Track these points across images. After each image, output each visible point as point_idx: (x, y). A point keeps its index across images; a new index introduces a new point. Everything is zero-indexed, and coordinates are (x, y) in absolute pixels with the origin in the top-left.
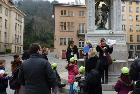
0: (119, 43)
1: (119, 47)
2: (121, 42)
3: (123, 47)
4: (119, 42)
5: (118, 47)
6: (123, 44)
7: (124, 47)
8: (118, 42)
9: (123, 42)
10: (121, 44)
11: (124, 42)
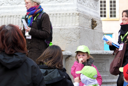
0: (61, 6)
1: (58, 18)
2: (66, 4)
3: (68, 18)
4: (61, 4)
5: (56, 17)
6: (70, 8)
7: (71, 17)
8: (59, 4)
9: (69, 4)
10: (65, 8)
11: (72, 3)
